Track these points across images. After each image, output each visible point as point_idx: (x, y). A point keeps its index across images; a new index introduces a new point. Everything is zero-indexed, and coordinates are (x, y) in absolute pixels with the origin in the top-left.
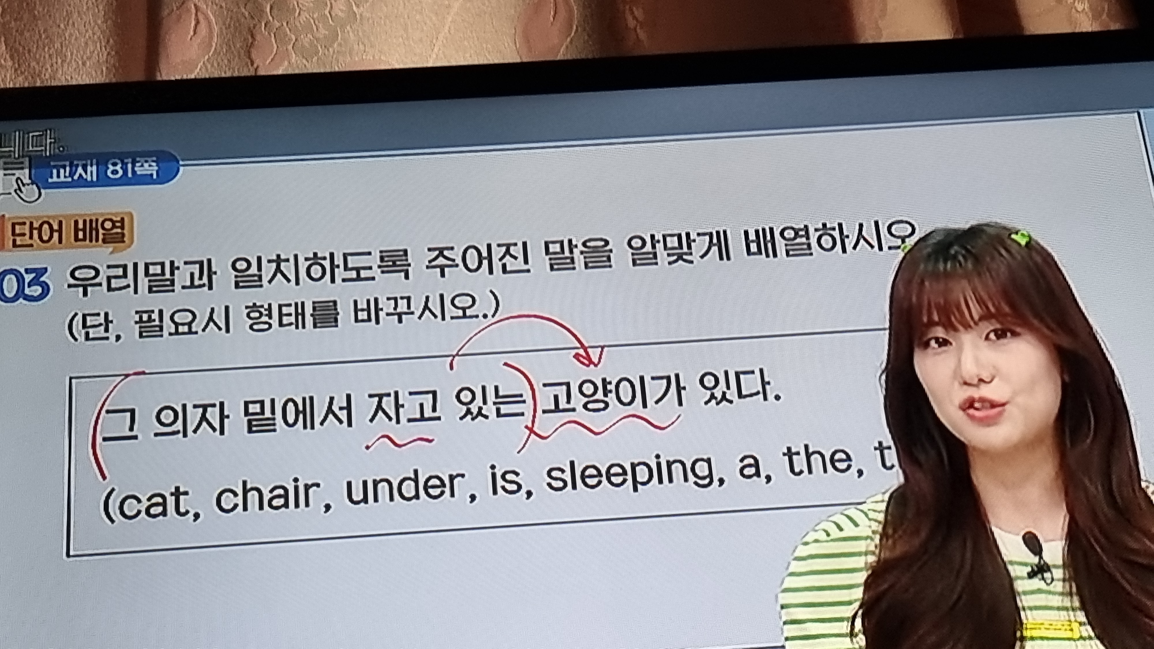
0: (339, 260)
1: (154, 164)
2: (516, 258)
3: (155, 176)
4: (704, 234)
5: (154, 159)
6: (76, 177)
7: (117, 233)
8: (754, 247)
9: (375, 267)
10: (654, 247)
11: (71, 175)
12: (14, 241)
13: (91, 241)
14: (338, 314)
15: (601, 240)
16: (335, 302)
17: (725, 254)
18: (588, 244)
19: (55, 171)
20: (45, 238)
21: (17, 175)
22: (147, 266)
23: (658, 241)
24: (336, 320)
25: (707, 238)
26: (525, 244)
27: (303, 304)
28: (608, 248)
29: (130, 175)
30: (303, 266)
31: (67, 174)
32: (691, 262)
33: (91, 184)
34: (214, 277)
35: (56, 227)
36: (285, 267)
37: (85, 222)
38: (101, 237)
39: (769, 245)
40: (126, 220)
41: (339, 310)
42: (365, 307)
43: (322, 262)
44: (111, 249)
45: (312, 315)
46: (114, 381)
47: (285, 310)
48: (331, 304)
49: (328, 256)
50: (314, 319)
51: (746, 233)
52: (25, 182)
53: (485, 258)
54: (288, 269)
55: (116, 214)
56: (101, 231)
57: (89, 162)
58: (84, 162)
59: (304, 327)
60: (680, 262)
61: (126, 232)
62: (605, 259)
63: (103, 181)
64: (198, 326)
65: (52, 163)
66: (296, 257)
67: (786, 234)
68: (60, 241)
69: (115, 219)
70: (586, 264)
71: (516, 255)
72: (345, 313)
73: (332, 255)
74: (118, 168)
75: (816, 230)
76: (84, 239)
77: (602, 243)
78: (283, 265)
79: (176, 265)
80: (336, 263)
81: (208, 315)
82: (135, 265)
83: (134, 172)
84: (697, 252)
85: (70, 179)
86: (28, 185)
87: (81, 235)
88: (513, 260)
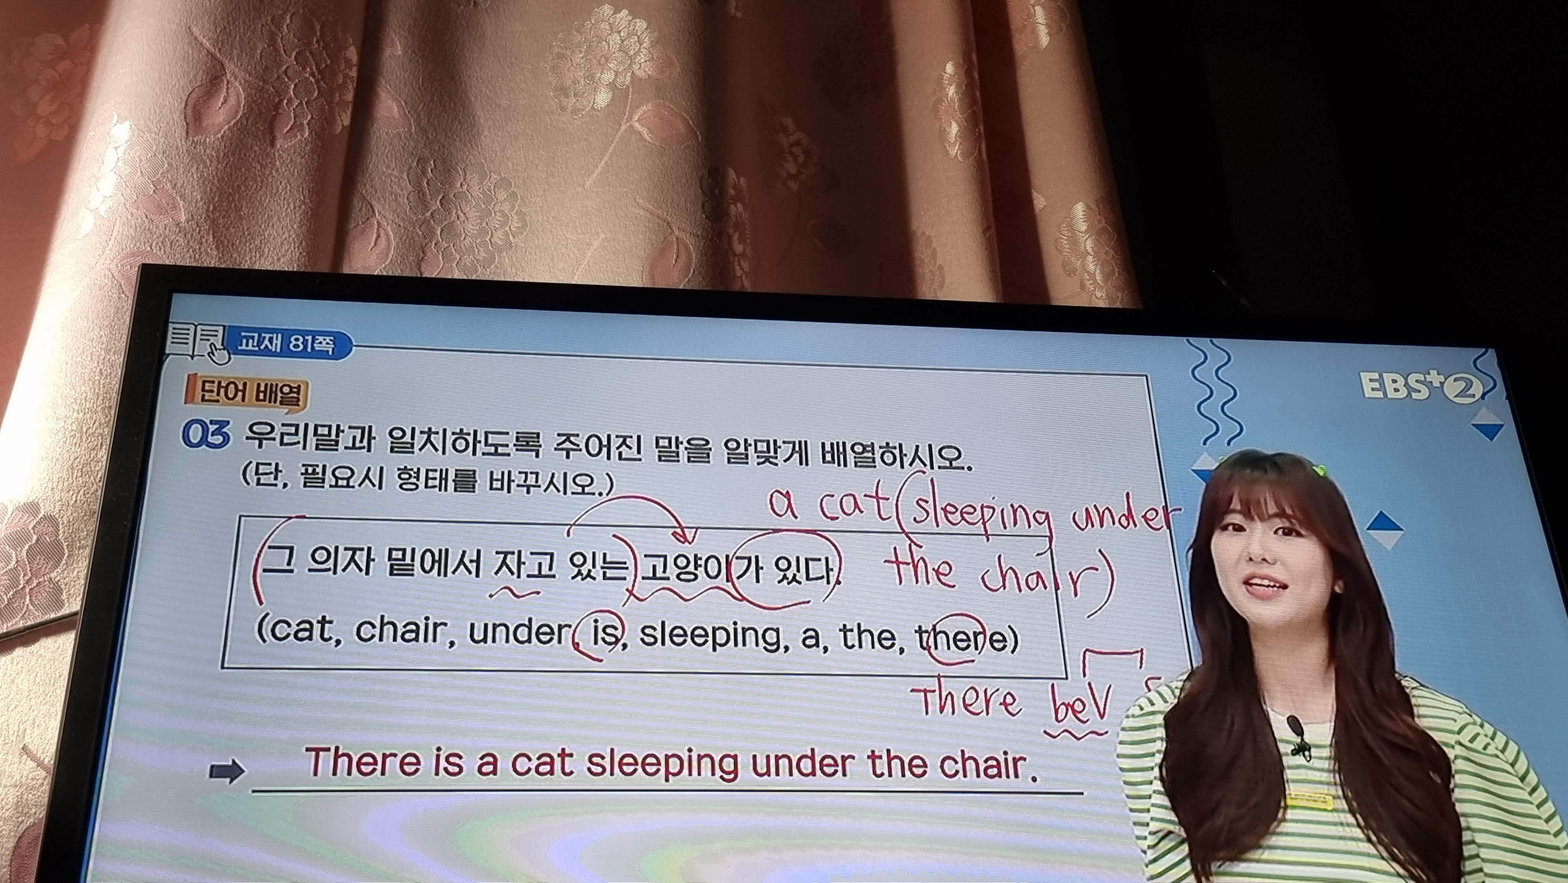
0: (481, 437)
1: (331, 343)
2: (630, 448)
3: (330, 353)
4: (789, 443)
5: (332, 338)
6: (262, 347)
7: (293, 397)
8: (828, 457)
9: (511, 445)
10: (746, 449)
11: (258, 346)
12: (203, 396)
13: (270, 402)
14: (476, 481)
15: (703, 439)
16: (474, 471)
17: (804, 460)
18: (692, 442)
19: (244, 341)
20: (231, 396)
21: (212, 341)
22: (316, 427)
23: (750, 445)
24: (474, 487)
25: (791, 445)
26: (639, 437)
27: (447, 470)
28: (709, 446)
29: (309, 350)
30: (450, 439)
31: (255, 344)
32: (776, 465)
33: (275, 354)
34: (373, 441)
35: (241, 387)
36: (435, 438)
37: (266, 385)
38: (279, 399)
39: (842, 457)
40: (303, 388)
41: (477, 478)
42: (500, 477)
43: (467, 437)
44: (286, 411)
45: (454, 481)
46: (279, 521)
47: (431, 475)
48: (471, 473)
49: (472, 433)
50: (456, 484)
51: (823, 444)
52: (218, 347)
53: (605, 446)
54: (437, 440)
55: (294, 382)
56: (279, 395)
57: (275, 335)
58: (271, 335)
59: (446, 490)
60: (767, 464)
61: (301, 397)
62: (705, 455)
63: (286, 352)
64: (355, 481)
65: (243, 334)
66: (445, 431)
67: (856, 448)
68: (243, 400)
69: (293, 385)
70: (689, 458)
71: (631, 445)
72: (482, 481)
73: (475, 432)
74: (299, 343)
75: (880, 447)
76: (264, 400)
77: (704, 442)
78: (433, 436)
79: (342, 428)
80: (478, 439)
81: (365, 472)
82: (306, 425)
83: (313, 348)
84: (781, 458)
85: (257, 349)
86: (220, 350)
87: (261, 396)
88: (628, 449)
